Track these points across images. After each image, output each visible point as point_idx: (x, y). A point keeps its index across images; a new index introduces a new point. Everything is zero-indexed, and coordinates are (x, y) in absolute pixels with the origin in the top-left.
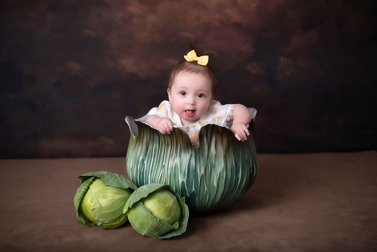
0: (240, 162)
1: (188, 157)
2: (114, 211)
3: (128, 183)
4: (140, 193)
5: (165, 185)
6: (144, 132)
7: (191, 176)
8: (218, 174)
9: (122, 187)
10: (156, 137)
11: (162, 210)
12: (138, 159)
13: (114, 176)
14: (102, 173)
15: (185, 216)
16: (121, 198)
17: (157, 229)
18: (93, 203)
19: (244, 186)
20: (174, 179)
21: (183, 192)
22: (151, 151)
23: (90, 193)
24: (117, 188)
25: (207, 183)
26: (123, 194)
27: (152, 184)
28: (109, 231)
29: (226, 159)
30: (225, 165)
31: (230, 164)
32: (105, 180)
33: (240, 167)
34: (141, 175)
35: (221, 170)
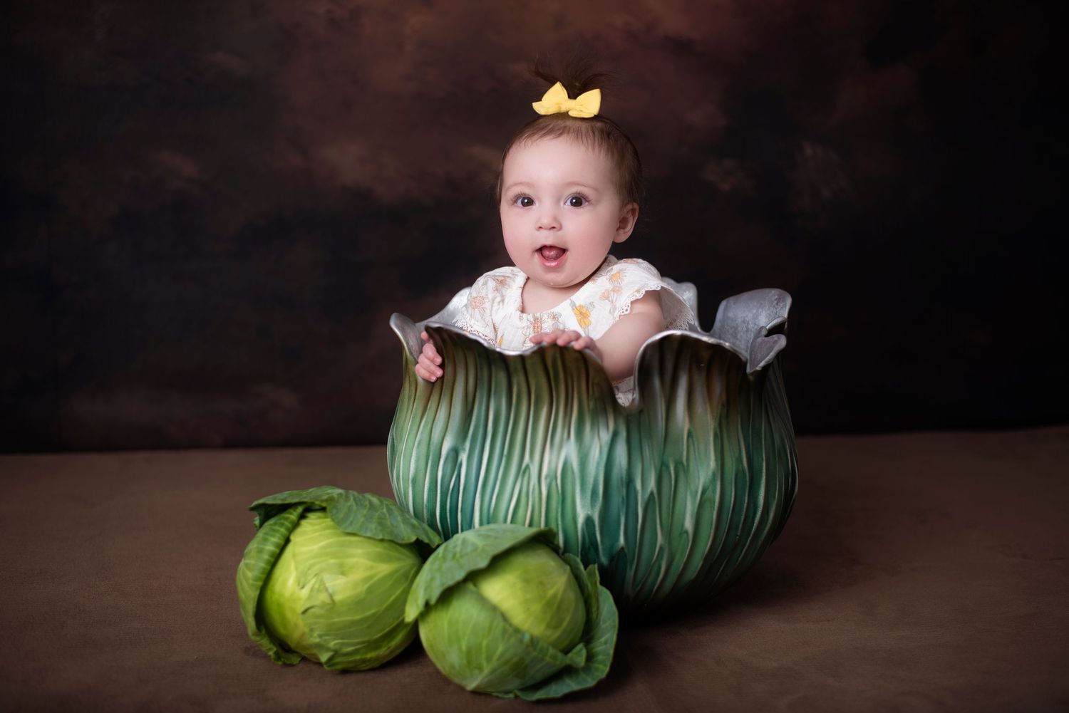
0: (762, 455)
1: (605, 436)
2: (373, 615)
4: (458, 555)
5: (540, 531)
6: (457, 362)
7: (616, 500)
8: (697, 492)
9: (396, 538)
10: (501, 377)
11: (537, 607)
12: (438, 448)
13: (367, 503)
14: (328, 494)
16: (396, 571)
17: (518, 668)
18: (304, 593)
19: (771, 528)
20: (560, 510)
21: (589, 551)
22: (482, 423)
23: (294, 556)
24: (382, 540)
25: (664, 522)
26: (399, 559)
27: (486, 527)
28: (352, 679)
29: (720, 445)
30: (719, 462)
31: (734, 459)
32: (341, 515)
33: (762, 469)
34: (449, 497)
35: (708, 480)
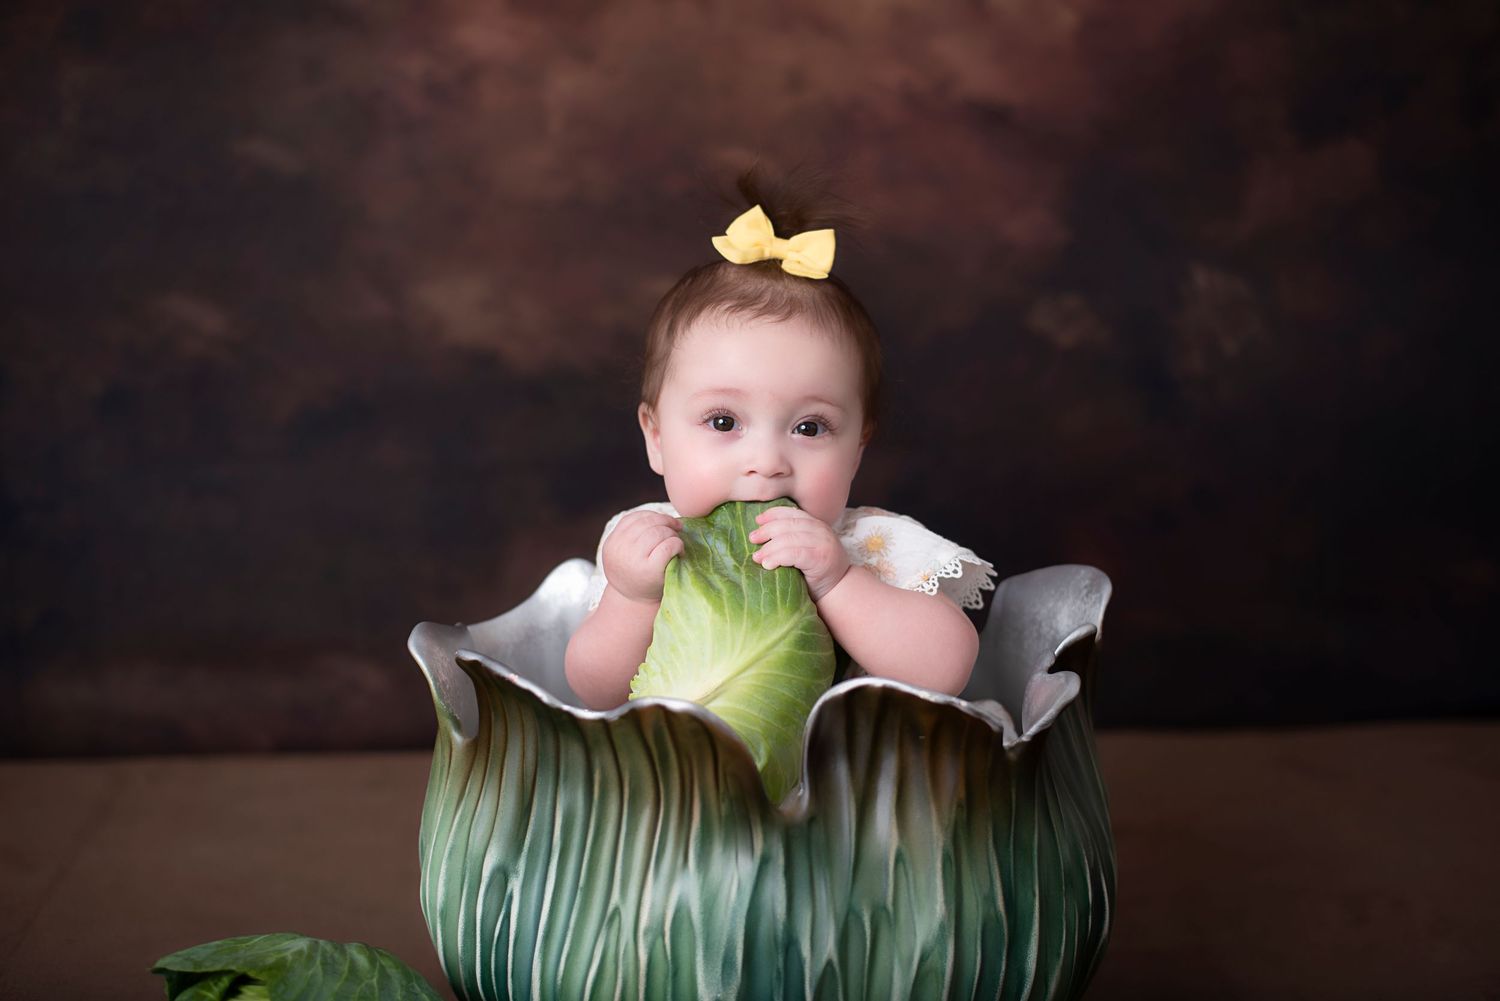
0: (1033, 884)
1: (748, 867)
6: (508, 719)
7: (767, 973)
8: (911, 959)
10: (574, 754)
12: (478, 864)
13: (346, 968)
14: (280, 951)
20: (669, 989)
22: (546, 828)
29: (954, 876)
30: (953, 907)
31: (979, 900)
33: (1033, 913)
34: (493, 952)
35: (930, 937)
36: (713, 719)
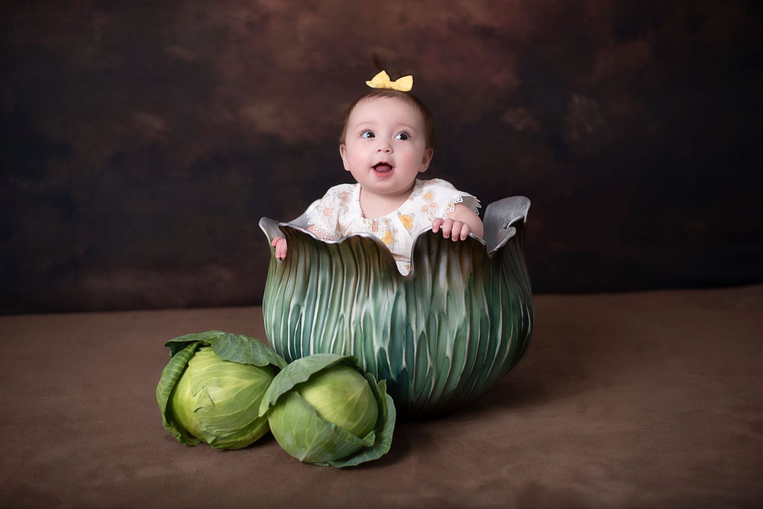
0: (499, 306)
1: (392, 297)
2: (242, 411)
3: (269, 355)
4: (292, 374)
5: (345, 358)
6: (299, 249)
7: (399, 338)
8: (454, 332)
9: (256, 363)
10: (325, 259)
11: (341, 407)
12: (288, 304)
13: (240, 341)
14: (215, 335)
15: (387, 419)
16: (255, 385)
17: (330, 446)
18: (196, 399)
19: (508, 356)
20: (363, 344)
21: (382, 372)
22: (315, 288)
23: (190, 375)
24: (246, 364)
25: (432, 351)
26: (258, 377)
27: (318, 355)
28: (230, 454)
29: (469, 301)
30: (469, 312)
31: (479, 310)
32: (221, 349)
33: (499, 316)
34: (295, 337)
35: (461, 323)
36: (378, 240)
